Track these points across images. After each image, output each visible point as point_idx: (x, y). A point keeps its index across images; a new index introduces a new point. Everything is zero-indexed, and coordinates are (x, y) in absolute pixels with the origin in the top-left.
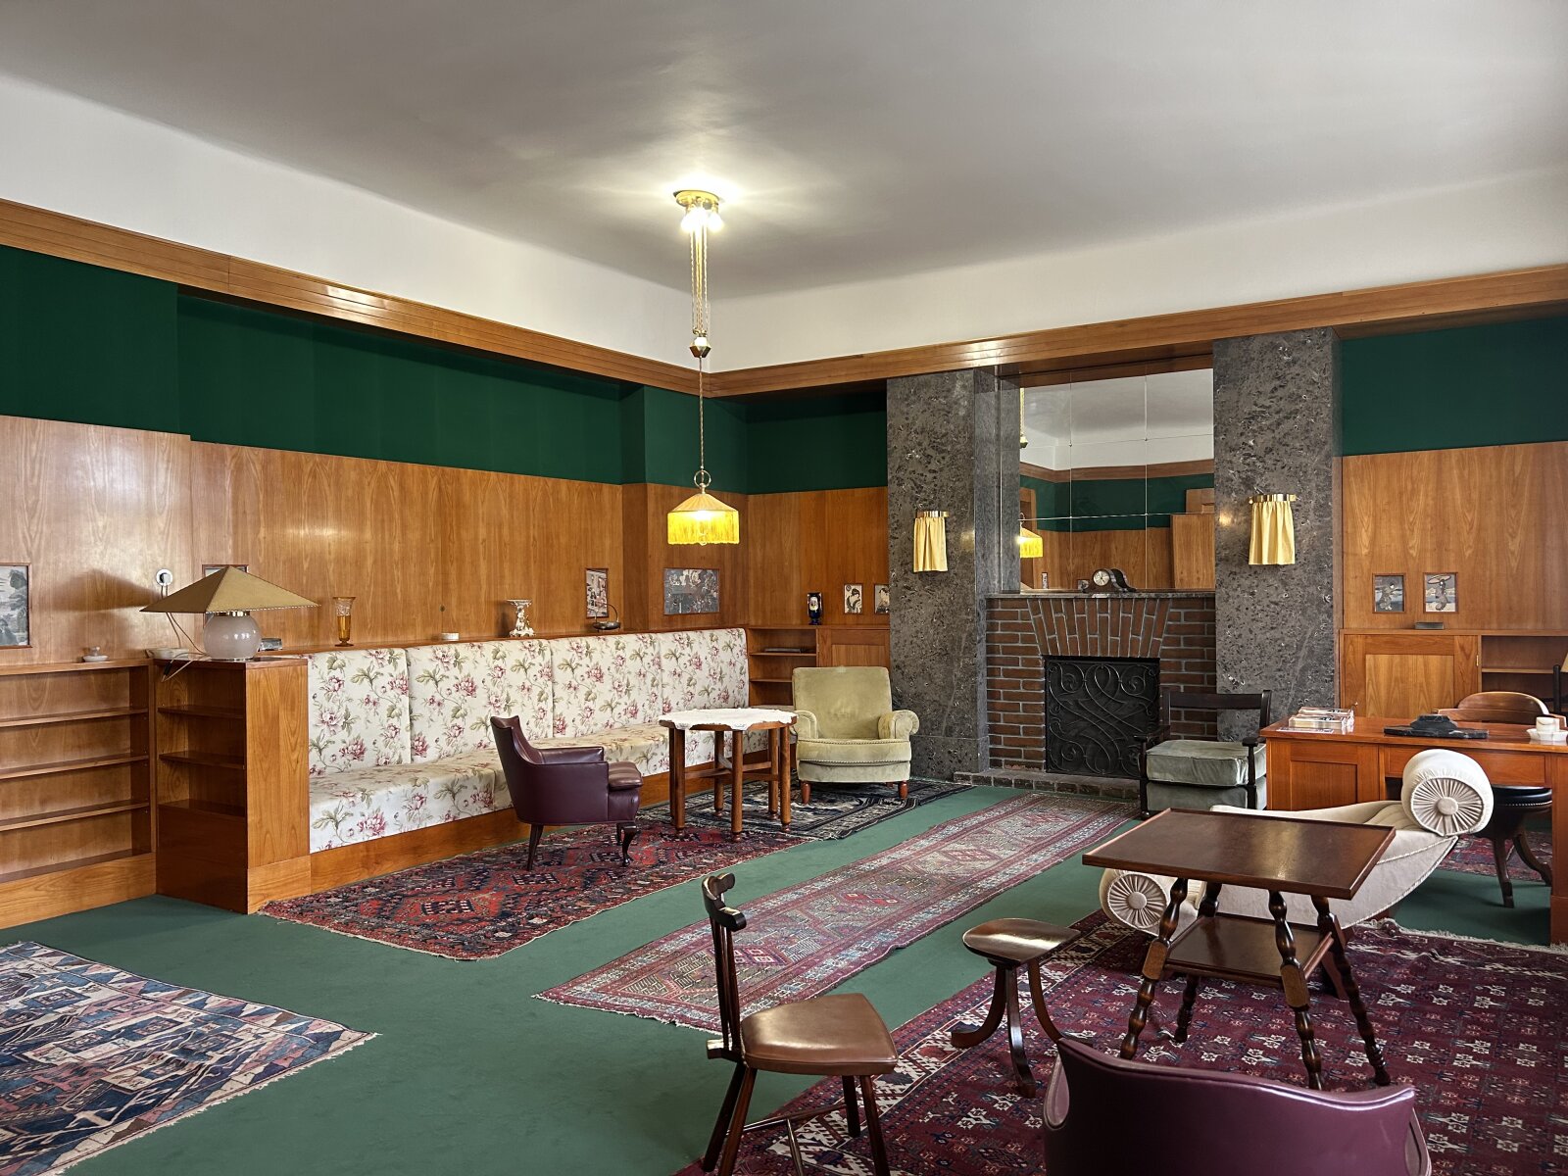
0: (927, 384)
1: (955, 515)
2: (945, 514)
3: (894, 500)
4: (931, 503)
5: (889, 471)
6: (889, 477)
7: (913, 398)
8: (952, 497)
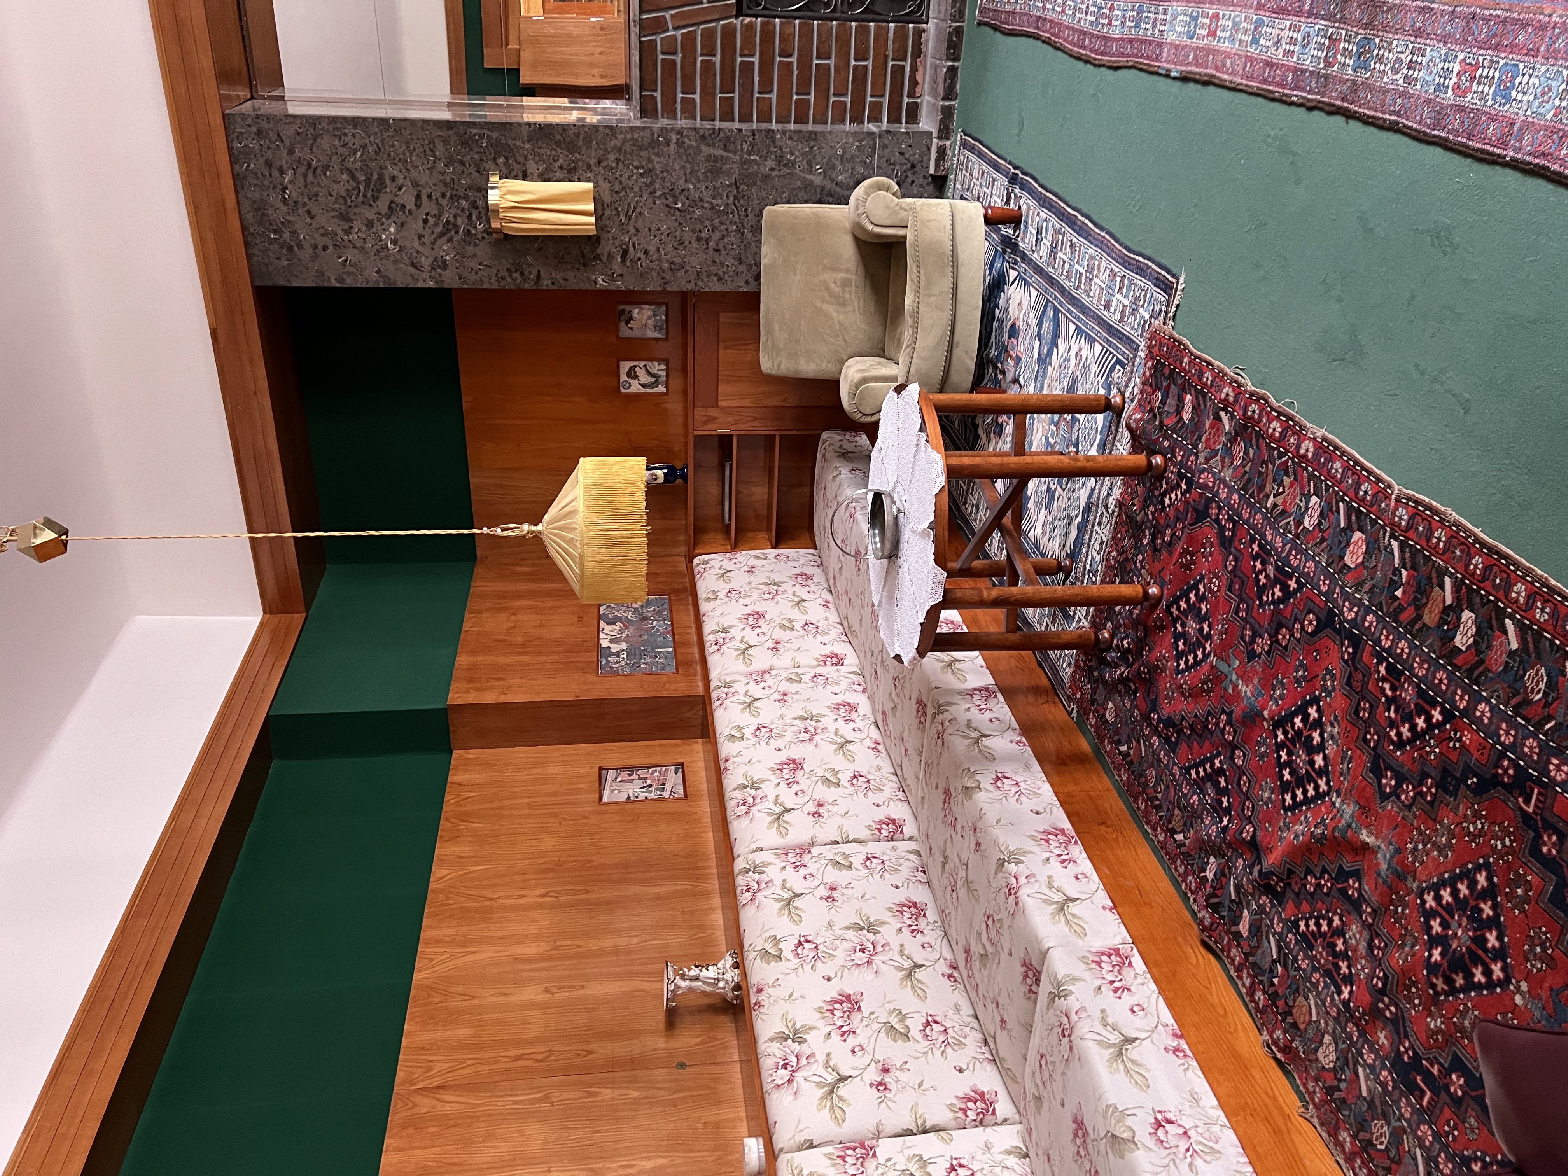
0: (260, 208)
1: (495, 159)
2: (494, 179)
3: (473, 277)
4: (474, 205)
5: (420, 285)
6: (431, 284)
7: (287, 236)
8: (462, 163)
